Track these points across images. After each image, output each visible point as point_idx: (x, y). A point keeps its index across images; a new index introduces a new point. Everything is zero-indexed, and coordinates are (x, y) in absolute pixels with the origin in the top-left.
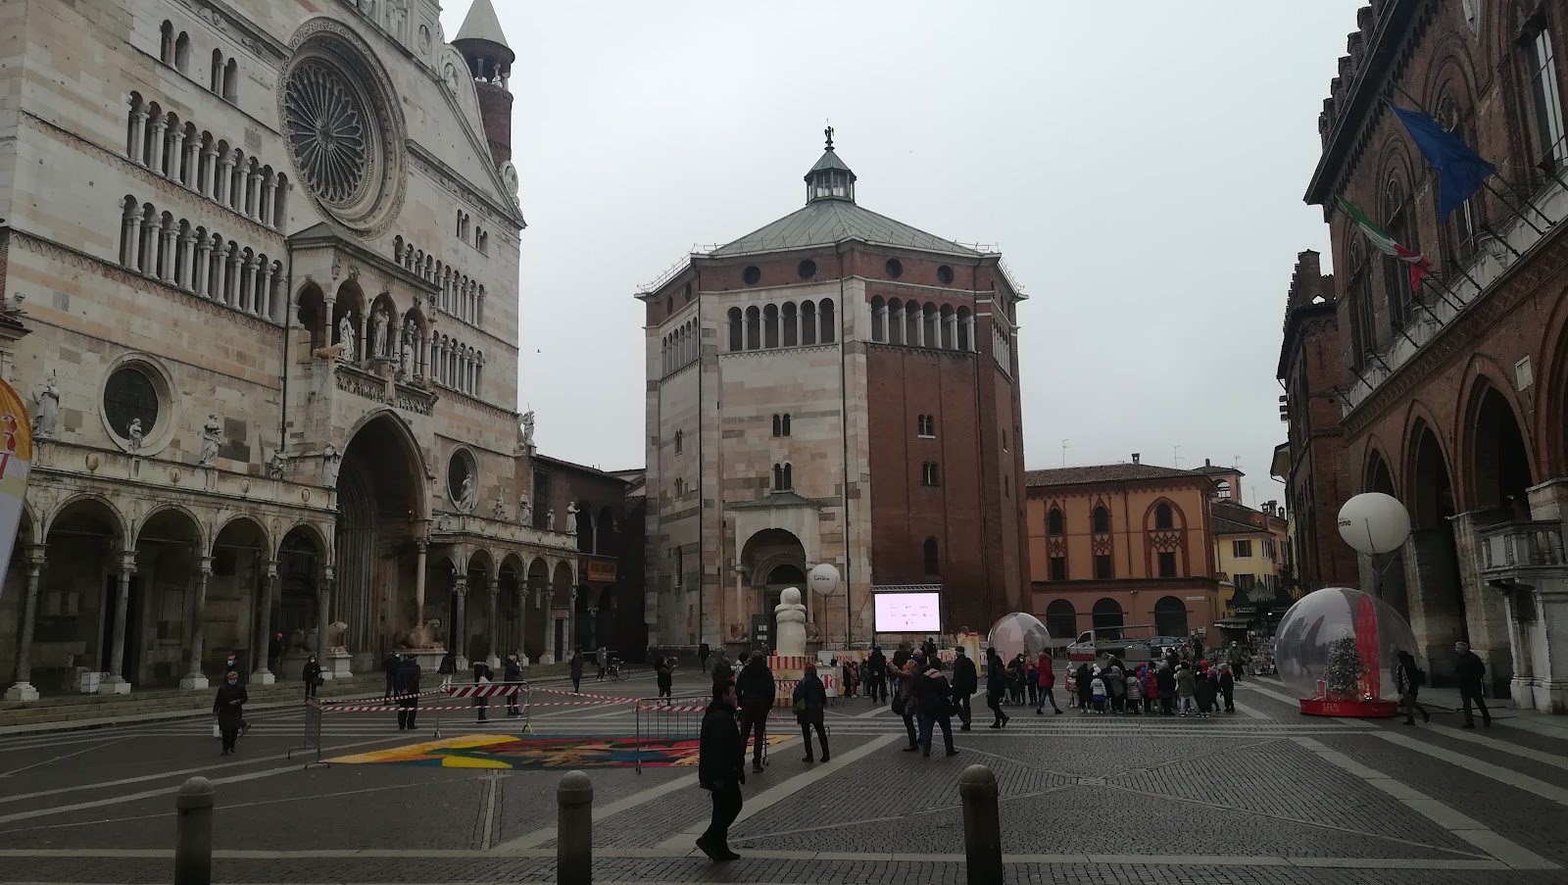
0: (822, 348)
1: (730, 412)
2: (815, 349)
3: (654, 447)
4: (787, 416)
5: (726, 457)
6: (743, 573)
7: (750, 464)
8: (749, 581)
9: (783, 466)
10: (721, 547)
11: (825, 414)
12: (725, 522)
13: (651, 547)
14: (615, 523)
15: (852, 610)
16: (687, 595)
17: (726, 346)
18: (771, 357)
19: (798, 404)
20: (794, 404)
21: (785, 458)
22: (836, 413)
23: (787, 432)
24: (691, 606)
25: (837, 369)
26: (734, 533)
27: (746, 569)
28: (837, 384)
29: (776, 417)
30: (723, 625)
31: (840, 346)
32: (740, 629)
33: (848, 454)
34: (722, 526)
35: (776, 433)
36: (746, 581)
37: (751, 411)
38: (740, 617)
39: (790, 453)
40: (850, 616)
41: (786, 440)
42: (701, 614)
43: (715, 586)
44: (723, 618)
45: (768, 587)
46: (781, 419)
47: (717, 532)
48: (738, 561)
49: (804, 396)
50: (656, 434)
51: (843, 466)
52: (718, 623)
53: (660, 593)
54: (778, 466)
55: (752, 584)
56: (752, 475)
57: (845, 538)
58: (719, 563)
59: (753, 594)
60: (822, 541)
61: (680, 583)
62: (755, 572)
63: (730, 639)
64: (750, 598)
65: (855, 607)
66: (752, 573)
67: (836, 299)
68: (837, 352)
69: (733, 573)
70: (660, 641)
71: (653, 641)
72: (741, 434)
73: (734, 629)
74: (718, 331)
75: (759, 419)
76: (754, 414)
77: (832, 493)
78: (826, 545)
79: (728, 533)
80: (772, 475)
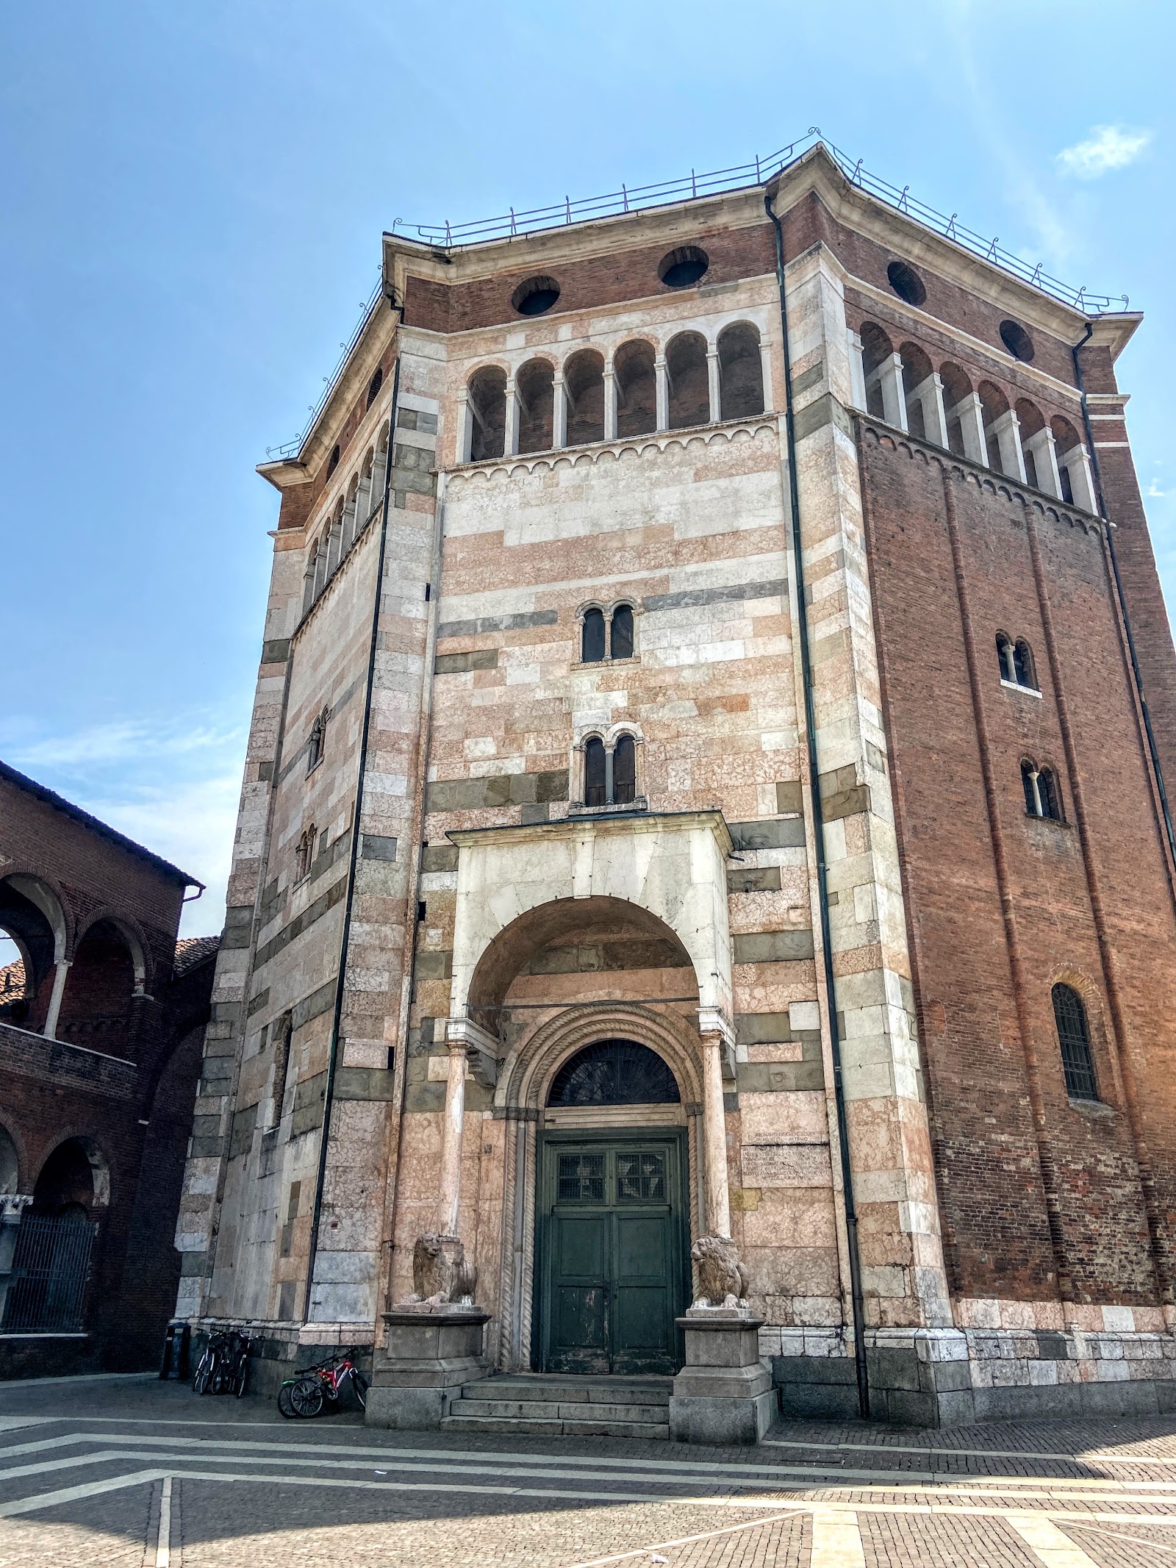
0: (729, 433)
1: (458, 607)
2: (707, 437)
3: (264, 786)
4: (623, 611)
5: (440, 721)
6: (472, 1053)
7: (511, 738)
8: (491, 1087)
9: (609, 739)
10: (406, 981)
11: (738, 594)
12: (422, 906)
13: (222, 1031)
14: (140, 973)
15: (860, 1197)
16: (289, 1151)
17: (459, 452)
18: (583, 469)
19: (659, 573)
20: (644, 574)
21: (617, 715)
22: (778, 588)
23: (624, 648)
24: (296, 1188)
25: (773, 479)
26: (449, 935)
27: (483, 1042)
28: (775, 515)
29: (593, 613)
30: (388, 1247)
31: (782, 425)
32: (449, 1257)
33: (820, 696)
34: (411, 915)
35: (592, 652)
36: (479, 1090)
37: (519, 600)
38: (450, 1213)
39: (634, 699)
40: (851, 1217)
41: (622, 669)
42: (319, 1205)
43: (375, 1108)
44: (392, 1224)
45: (550, 1113)
46: (608, 617)
47: (394, 934)
48: (458, 1008)
49: (676, 553)
50: (271, 756)
51: (803, 728)
52: (371, 1241)
53: (229, 1159)
54: (593, 743)
55: (500, 1101)
56: (515, 766)
57: (818, 944)
58: (393, 1031)
59: (497, 1136)
60: (739, 958)
61: (278, 1116)
62: (512, 1058)
63: (407, 1300)
64: (489, 1150)
65: (871, 1187)
66: (500, 1063)
67: (764, 319)
68: (771, 441)
69: (436, 1066)
70: (208, 1303)
71: (188, 1308)
72: (488, 660)
73: (426, 1257)
74: (441, 420)
75: (543, 618)
76: (529, 608)
77: (767, 808)
78: (751, 971)
79: (432, 939)
80: (575, 764)
